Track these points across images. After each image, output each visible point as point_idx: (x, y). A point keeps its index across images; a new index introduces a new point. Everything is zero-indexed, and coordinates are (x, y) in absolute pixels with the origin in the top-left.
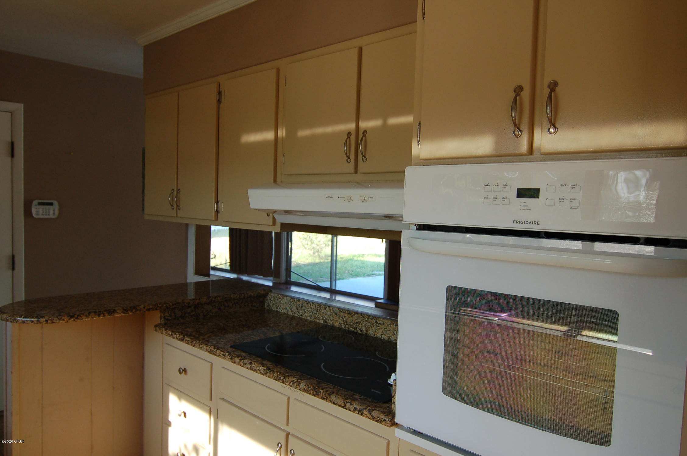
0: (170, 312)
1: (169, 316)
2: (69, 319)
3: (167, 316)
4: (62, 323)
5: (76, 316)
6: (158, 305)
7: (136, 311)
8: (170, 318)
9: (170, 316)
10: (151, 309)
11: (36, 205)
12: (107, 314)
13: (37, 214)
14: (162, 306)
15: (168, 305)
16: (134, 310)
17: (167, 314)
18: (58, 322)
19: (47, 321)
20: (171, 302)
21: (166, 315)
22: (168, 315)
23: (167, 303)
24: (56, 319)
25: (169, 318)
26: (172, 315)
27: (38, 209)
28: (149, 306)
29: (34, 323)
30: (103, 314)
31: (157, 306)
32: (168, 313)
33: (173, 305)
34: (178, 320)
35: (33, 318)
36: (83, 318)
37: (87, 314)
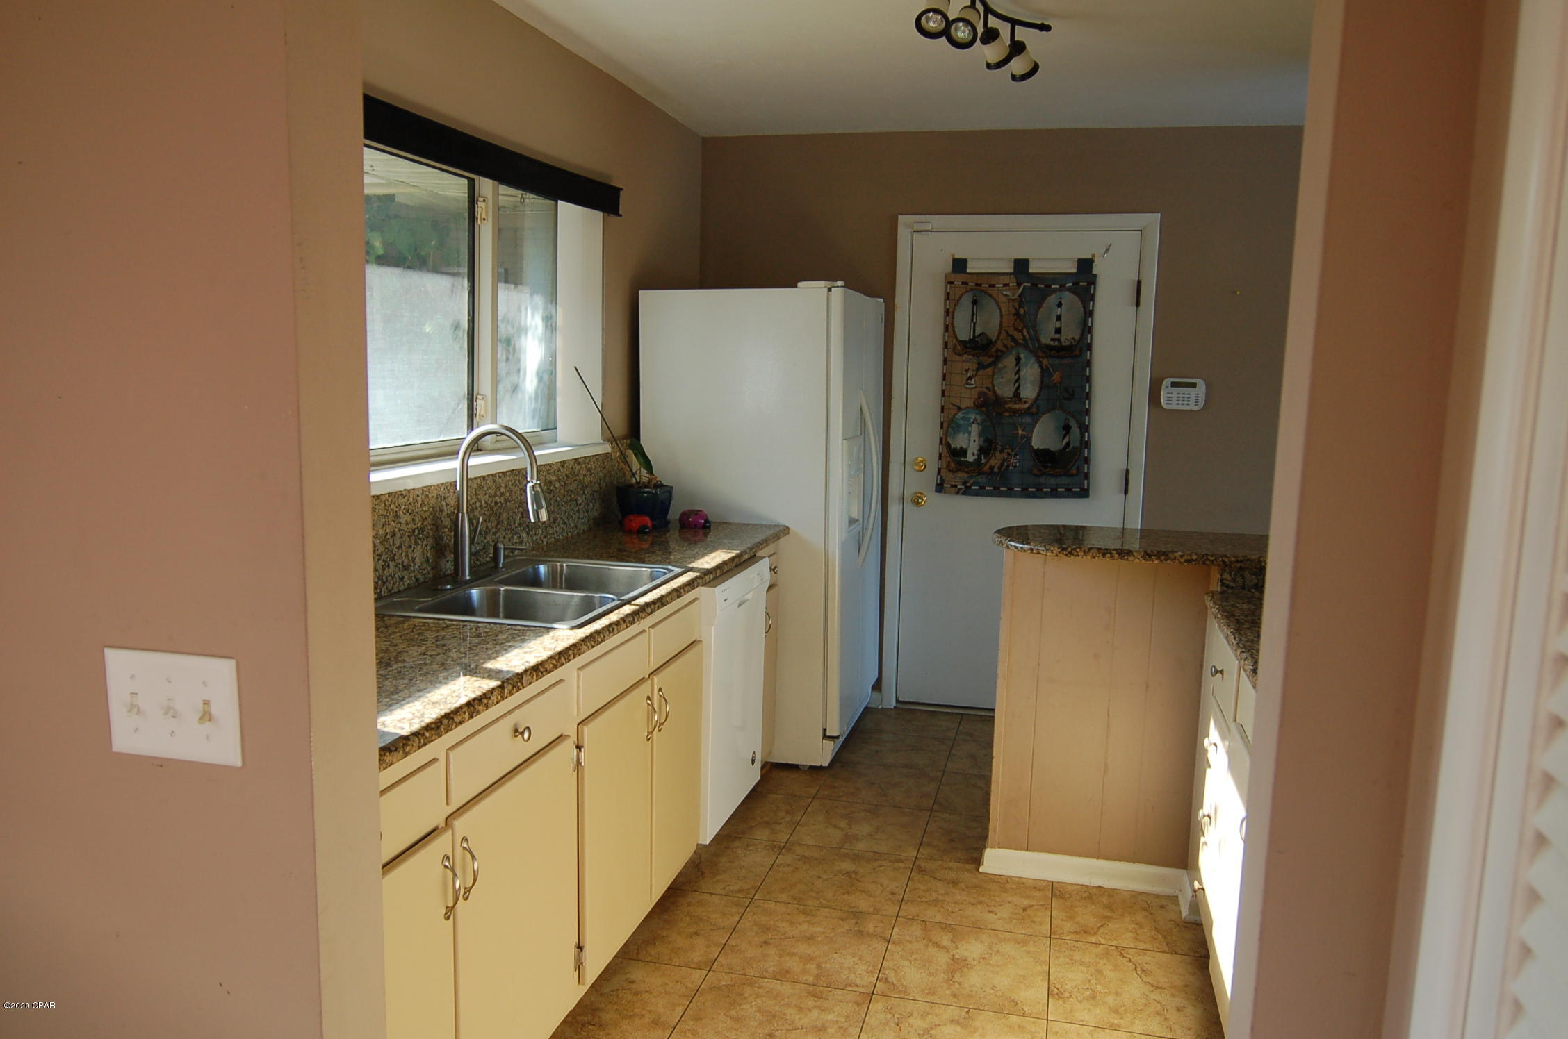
0: (1233, 573)
1: (1230, 581)
2: (1060, 553)
3: (1227, 580)
4: (1050, 556)
5: (1069, 549)
6: (1209, 557)
7: (1166, 560)
8: (1234, 585)
9: (1234, 580)
10: (1193, 560)
11: (1167, 387)
12: (1116, 556)
13: (1169, 402)
14: (1216, 559)
15: (1226, 560)
16: (1163, 558)
17: (1226, 576)
18: (1044, 553)
19: (1032, 549)
20: (1234, 557)
21: (1224, 577)
22: (1229, 578)
23: (1227, 557)
24: (1043, 548)
25: (1231, 584)
26: (1238, 579)
27: (1172, 393)
28: (1191, 556)
29: (1018, 550)
30: (1111, 554)
31: (1205, 558)
32: (1231, 575)
33: (1237, 561)
34: (1249, 591)
35: (1018, 543)
36: (1079, 554)
37: (1087, 550)
